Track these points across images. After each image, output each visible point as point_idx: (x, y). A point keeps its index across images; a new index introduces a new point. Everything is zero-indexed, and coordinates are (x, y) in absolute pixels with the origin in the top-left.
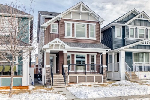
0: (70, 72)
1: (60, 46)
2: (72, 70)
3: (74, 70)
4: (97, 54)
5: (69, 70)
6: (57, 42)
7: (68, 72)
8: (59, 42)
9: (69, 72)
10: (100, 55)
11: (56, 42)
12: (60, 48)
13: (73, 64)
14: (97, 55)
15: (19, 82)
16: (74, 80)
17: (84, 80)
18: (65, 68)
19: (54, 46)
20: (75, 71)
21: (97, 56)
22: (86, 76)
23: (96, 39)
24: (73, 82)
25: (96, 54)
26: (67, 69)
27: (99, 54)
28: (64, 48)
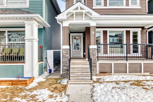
0: (101, 55)
1: (84, 16)
2: (104, 53)
3: (107, 53)
4: (142, 29)
5: (99, 53)
6: (79, 8)
7: (97, 55)
8: (81, 9)
9: (99, 55)
10: (147, 31)
11: (77, 9)
12: (84, 18)
13: (105, 45)
14: (141, 31)
15: (20, 71)
16: (107, 70)
17: (124, 69)
18: (93, 49)
19: (74, 16)
20: (109, 55)
21: (141, 33)
22: (128, 62)
23: (140, 7)
24: (106, 73)
25: (140, 29)
26: (96, 51)
27: (146, 29)
28: (91, 19)
